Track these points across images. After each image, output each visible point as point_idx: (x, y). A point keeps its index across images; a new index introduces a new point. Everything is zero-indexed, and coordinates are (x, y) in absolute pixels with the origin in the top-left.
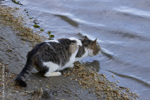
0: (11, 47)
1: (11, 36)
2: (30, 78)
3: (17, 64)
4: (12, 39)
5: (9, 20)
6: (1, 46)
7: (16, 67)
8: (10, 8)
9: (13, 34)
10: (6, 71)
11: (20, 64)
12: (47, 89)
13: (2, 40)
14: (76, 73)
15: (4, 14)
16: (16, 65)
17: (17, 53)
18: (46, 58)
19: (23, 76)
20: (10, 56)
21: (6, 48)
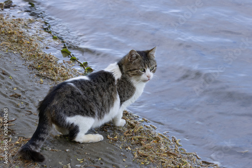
0: (19, 89)
1: (20, 69)
2: (50, 145)
3: (29, 121)
4: (21, 74)
5: (18, 42)
6: (3, 87)
7: (28, 125)
8: (20, 20)
9: (24, 67)
10: (9, 133)
11: (33, 119)
12: (79, 166)
13: (4, 76)
14: (128, 136)
15: (9, 30)
16: (27, 122)
17: (30, 100)
18: (69, 109)
19: (34, 144)
20: (18, 106)
21: (11, 92)
